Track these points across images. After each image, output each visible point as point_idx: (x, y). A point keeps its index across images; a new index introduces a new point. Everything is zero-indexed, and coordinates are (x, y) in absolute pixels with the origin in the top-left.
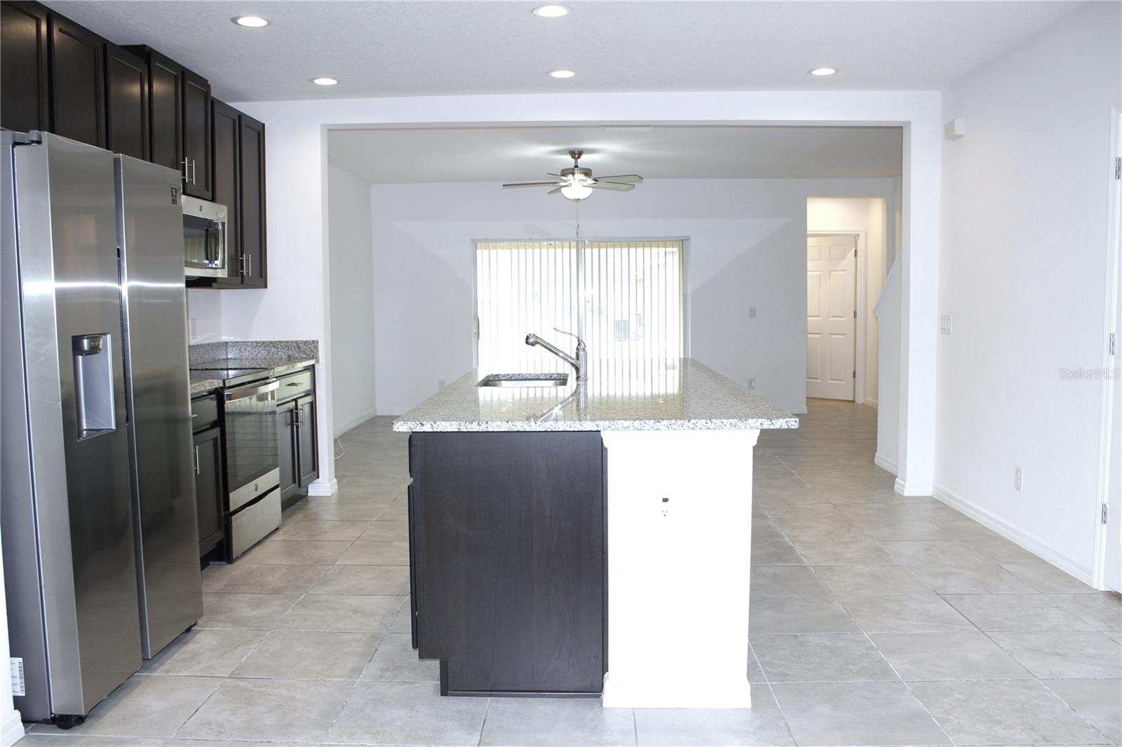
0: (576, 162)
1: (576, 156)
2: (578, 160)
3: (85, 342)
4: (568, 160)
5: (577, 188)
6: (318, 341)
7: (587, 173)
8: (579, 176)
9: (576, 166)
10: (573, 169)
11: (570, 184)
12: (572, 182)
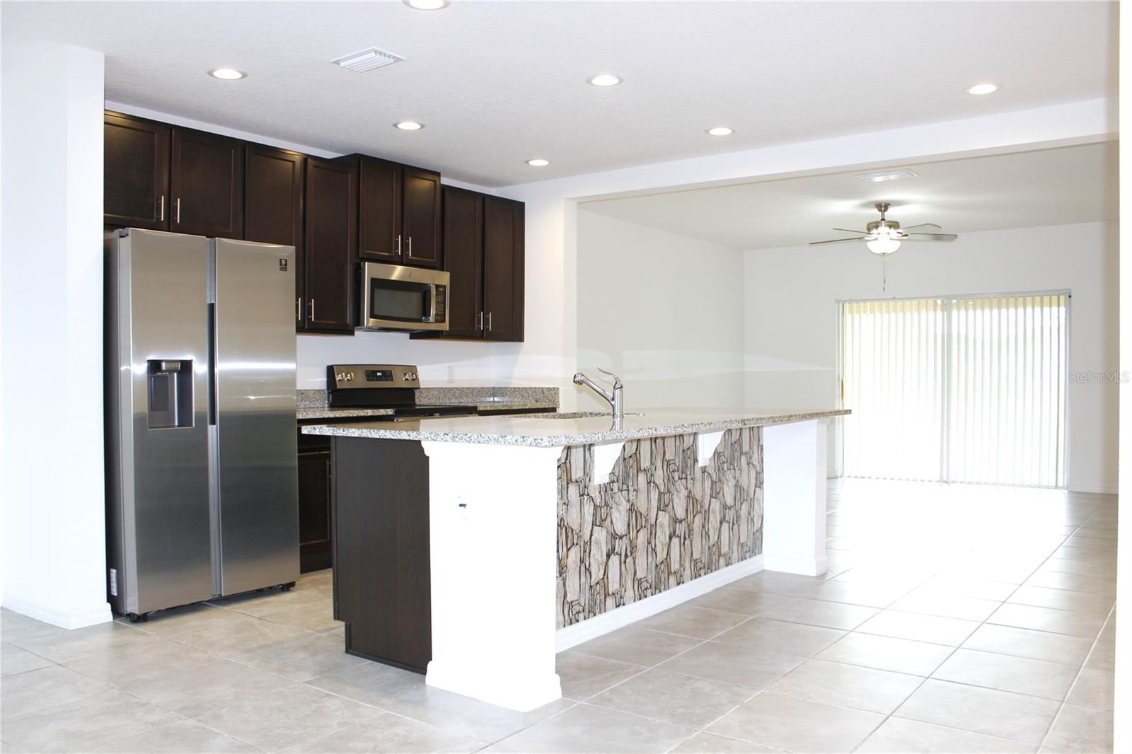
0: (883, 215)
1: (883, 209)
2: (885, 213)
3: (164, 364)
4: (875, 214)
5: (884, 241)
6: (558, 389)
7: (894, 225)
8: (883, 229)
9: (883, 220)
10: (878, 222)
11: (876, 239)
12: (878, 236)
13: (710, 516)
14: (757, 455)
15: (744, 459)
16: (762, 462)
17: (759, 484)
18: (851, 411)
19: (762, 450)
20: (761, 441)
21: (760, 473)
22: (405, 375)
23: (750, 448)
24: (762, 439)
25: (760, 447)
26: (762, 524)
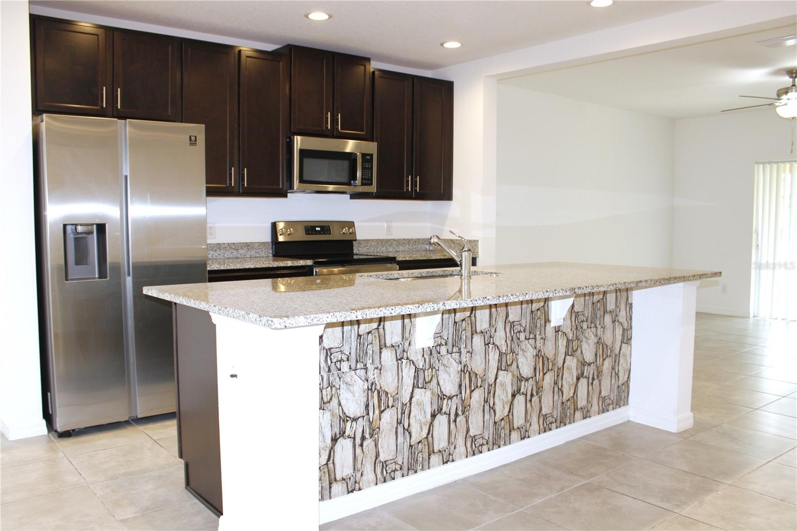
0: (794, 81)
1: (794, 75)
2: (796, 79)
6: (477, 241)
8: (793, 95)
9: (794, 85)
10: (788, 89)
11: (786, 104)
12: (787, 101)
13: (565, 372)
14: (624, 312)
15: (608, 319)
16: (631, 319)
17: (627, 339)
18: (721, 273)
19: (631, 308)
20: (630, 299)
21: (627, 330)
22: (342, 229)
23: (616, 306)
24: (632, 298)
25: (628, 306)
26: (629, 378)
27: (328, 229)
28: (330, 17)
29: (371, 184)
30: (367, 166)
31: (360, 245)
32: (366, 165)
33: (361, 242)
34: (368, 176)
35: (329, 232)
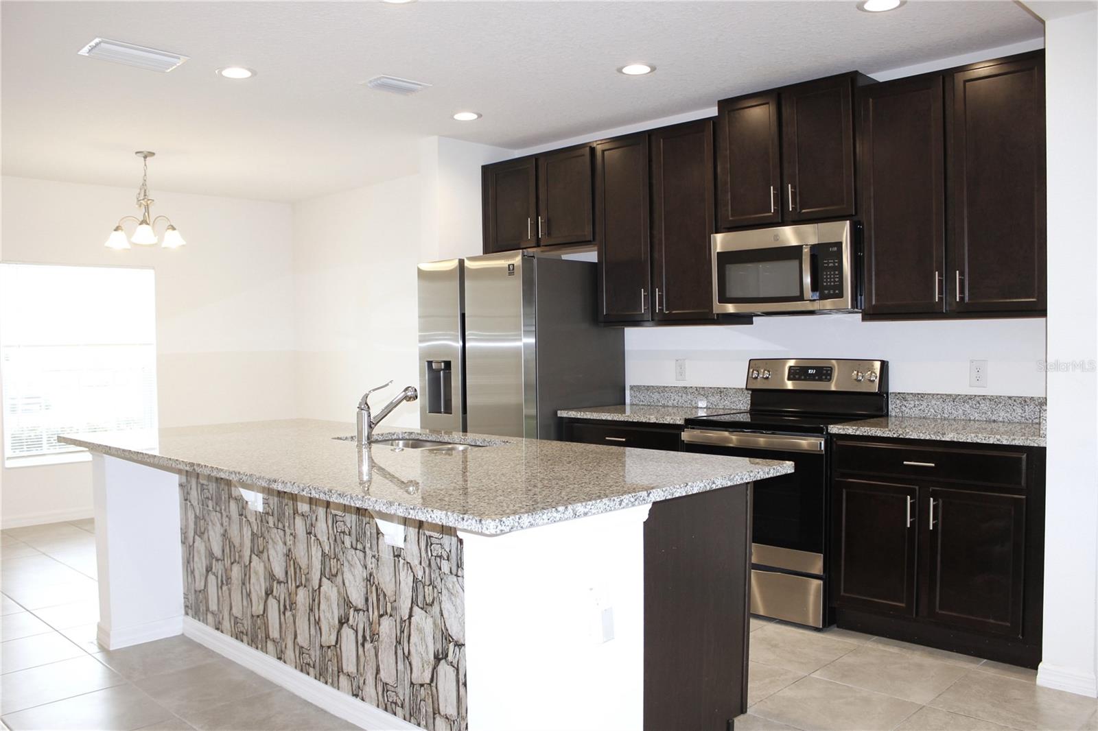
27: (829, 372)
28: (653, 69)
29: (841, 295)
30: (830, 265)
31: (905, 403)
32: (828, 263)
33: (907, 397)
34: (835, 282)
35: (828, 377)
